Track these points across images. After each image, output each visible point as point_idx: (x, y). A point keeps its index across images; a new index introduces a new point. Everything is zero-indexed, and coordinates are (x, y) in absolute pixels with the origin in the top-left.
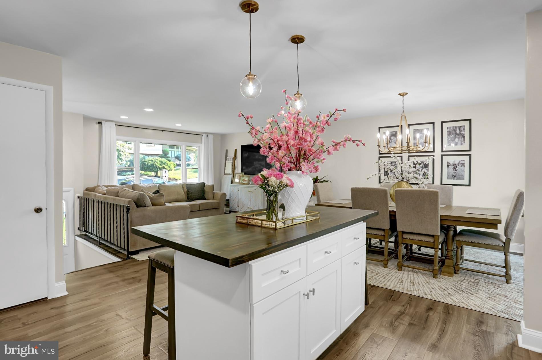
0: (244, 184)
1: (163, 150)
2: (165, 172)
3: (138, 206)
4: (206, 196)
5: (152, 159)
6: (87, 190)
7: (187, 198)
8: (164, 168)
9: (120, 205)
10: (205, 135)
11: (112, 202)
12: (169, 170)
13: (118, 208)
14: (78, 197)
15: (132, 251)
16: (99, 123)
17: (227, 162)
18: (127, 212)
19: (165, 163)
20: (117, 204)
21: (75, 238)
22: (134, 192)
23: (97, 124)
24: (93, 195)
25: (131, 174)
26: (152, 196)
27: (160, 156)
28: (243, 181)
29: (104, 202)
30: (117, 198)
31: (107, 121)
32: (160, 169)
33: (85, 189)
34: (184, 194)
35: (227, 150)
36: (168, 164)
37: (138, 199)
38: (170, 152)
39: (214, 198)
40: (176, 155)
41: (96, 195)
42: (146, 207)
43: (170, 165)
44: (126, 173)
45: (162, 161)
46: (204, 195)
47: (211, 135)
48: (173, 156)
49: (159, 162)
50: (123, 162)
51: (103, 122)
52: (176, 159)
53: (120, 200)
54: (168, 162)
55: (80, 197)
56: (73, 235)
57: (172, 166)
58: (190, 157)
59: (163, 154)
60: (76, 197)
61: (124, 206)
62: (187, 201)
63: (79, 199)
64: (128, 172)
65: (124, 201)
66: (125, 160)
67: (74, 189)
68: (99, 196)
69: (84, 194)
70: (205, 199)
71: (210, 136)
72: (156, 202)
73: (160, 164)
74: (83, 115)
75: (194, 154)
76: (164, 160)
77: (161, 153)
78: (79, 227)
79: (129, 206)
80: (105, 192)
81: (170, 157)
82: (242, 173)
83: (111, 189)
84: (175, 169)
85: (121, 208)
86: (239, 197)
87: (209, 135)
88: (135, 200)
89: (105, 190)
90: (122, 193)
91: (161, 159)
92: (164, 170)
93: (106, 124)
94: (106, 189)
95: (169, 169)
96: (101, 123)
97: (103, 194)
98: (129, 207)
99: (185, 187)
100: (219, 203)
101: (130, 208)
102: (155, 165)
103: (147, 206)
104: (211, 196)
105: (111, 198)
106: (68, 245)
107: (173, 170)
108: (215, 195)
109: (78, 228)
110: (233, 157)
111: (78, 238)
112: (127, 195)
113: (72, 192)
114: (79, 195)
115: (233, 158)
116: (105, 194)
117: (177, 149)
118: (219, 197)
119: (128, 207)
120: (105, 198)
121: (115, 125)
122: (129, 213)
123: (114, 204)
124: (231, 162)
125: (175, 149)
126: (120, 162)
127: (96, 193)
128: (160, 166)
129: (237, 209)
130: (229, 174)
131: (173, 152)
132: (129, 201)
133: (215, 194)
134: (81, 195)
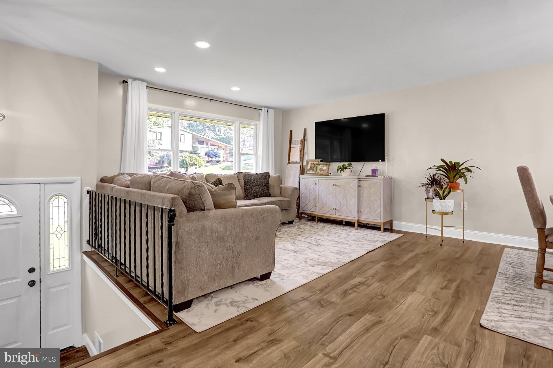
0: (321, 175)
1: (192, 147)
2: (196, 168)
3: (190, 209)
4: (271, 191)
5: (183, 155)
6: (103, 180)
7: (244, 195)
8: (195, 164)
9: (154, 207)
10: (264, 109)
11: (139, 201)
12: (200, 167)
13: (151, 213)
14: (88, 192)
15: (178, 303)
16: (124, 82)
17: (292, 146)
18: (169, 222)
19: (195, 159)
20: (148, 204)
21: (82, 257)
22: (180, 181)
23: (120, 83)
24: (109, 189)
25: (160, 171)
26: (213, 190)
27: (190, 152)
28: (321, 171)
29: (125, 200)
30: (149, 192)
31: (135, 79)
32: (191, 165)
33: (99, 180)
34: (241, 189)
35: (291, 131)
36: (199, 160)
37: (190, 194)
38: (200, 148)
39: (281, 195)
40: (205, 152)
41: (113, 187)
42: (204, 210)
43: (201, 161)
44: (156, 169)
45: (192, 157)
46: (268, 191)
47: (271, 110)
48: (203, 153)
49: (189, 158)
50: (153, 158)
51: (130, 81)
52: (205, 155)
53: (153, 196)
54: (198, 158)
55: (90, 191)
56: (80, 252)
57: (203, 163)
58: (219, 154)
59: (193, 151)
60: (85, 192)
61: (162, 209)
62: (245, 199)
63: (89, 195)
64: (158, 169)
65: (163, 199)
66: (156, 155)
67: (81, 179)
68: (118, 189)
69: (98, 186)
70: (269, 196)
71: (271, 112)
72: (221, 201)
73: (191, 160)
74: (99, 64)
75: (224, 151)
76: (195, 156)
77: (190, 149)
78: (88, 239)
79: (173, 208)
80: (129, 183)
81: (200, 154)
82: (317, 160)
83: (138, 177)
84: (205, 166)
85: (156, 212)
86: (317, 194)
87: (269, 110)
88: (184, 197)
89: (128, 180)
90: (157, 182)
91: (191, 155)
92: (194, 166)
93: (133, 85)
94: (129, 178)
95: (199, 165)
96: (127, 82)
97: (124, 187)
98: (174, 211)
99: (241, 178)
100: (289, 202)
101: (175, 214)
102: (185, 161)
103: (206, 208)
104: (277, 191)
105: (138, 193)
106: (70, 269)
107: (203, 166)
108: (282, 191)
109: (87, 241)
110: (301, 139)
111: (85, 258)
112: (167, 187)
113: (78, 184)
114: (90, 189)
115: (302, 141)
116: (128, 187)
117: (206, 145)
118: (290, 193)
119: (171, 211)
120: (128, 192)
121: (147, 87)
122: (173, 225)
123: (141, 204)
124: (299, 145)
125: (205, 146)
126: (150, 157)
127: (114, 185)
128: (190, 162)
129: (312, 210)
130: (296, 163)
131: (202, 149)
132: (173, 199)
133: (282, 189)
134: (93, 188)
